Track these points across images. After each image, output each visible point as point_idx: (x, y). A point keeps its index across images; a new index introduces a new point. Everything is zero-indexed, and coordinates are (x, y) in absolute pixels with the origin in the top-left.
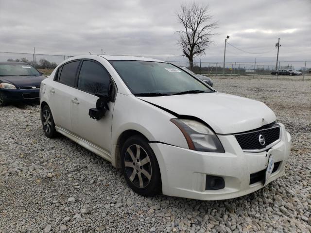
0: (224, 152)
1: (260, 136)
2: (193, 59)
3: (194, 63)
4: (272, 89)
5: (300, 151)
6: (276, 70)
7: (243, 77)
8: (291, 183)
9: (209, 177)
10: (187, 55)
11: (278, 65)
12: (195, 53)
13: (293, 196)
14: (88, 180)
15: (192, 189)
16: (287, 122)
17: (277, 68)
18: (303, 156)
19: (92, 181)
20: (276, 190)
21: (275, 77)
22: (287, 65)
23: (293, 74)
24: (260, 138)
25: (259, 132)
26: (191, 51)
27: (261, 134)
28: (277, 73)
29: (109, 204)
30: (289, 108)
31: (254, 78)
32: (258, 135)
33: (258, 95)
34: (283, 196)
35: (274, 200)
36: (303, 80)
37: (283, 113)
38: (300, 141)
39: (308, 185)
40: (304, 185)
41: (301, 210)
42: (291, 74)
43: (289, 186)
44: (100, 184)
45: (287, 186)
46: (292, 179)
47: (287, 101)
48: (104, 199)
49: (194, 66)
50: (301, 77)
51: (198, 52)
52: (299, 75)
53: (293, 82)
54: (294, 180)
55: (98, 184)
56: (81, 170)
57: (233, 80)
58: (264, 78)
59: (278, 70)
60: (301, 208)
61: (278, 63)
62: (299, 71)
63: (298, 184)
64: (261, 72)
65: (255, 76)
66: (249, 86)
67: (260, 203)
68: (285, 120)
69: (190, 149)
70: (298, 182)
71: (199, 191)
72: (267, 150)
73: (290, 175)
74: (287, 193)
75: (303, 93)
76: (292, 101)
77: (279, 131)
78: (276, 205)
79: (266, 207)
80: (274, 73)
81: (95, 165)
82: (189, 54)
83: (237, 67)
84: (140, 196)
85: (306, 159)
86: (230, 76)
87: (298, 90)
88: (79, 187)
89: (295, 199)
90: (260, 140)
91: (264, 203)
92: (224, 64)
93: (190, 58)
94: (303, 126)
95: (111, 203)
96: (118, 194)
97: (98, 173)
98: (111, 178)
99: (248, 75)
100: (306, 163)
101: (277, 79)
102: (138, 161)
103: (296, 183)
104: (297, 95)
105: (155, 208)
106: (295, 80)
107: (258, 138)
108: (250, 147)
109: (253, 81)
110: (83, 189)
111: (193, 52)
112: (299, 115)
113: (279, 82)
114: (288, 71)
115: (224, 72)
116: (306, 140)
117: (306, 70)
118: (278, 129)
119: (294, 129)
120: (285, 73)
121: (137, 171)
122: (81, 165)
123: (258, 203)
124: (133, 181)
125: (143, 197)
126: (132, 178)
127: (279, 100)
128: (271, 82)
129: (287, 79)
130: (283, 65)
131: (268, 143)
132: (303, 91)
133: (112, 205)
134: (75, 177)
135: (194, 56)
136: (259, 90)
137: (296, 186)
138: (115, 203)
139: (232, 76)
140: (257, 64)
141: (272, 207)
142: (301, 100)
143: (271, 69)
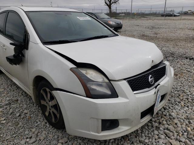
0: (118, 97)
1: (150, 76)
2: (111, 7)
3: (112, 10)
4: (161, 27)
5: (179, 75)
6: (164, 13)
7: (143, 18)
8: (172, 104)
9: (104, 122)
10: (107, 5)
11: (166, 10)
12: (113, 3)
13: (174, 118)
14: (15, 113)
15: (90, 131)
16: (171, 52)
17: (165, 12)
18: (181, 79)
19: (18, 114)
20: (161, 113)
21: (163, 18)
22: (171, 10)
23: (175, 16)
24: (150, 78)
25: (149, 73)
26: (110, 2)
27: (151, 74)
28: (165, 15)
29: (25, 140)
30: (172, 41)
31: (150, 19)
32: (149, 75)
33: (152, 32)
34: (167, 119)
35: (160, 123)
36: (181, 19)
37: (167, 45)
38: (179, 66)
39: (185, 106)
40: (182, 106)
41: (180, 132)
42: (173, 16)
43: (171, 107)
44: (24, 117)
45: (169, 108)
46: (173, 101)
47: (170, 35)
48: (22, 134)
49: (112, 12)
50: (179, 18)
51: (115, 2)
52: (178, 16)
53: (175, 21)
54: (175, 102)
55: (22, 117)
56: (12, 104)
57: (137, 21)
58: (156, 19)
59: (165, 13)
60: (180, 130)
61: (166, 9)
62: (179, 13)
63: (178, 105)
64: (155, 15)
65: (151, 18)
66: (147, 25)
67: (149, 127)
68: (169, 50)
69: (87, 97)
70: (178, 103)
71: (96, 133)
72: (156, 87)
73: (172, 97)
74: (170, 115)
75: (181, 29)
76: (174, 35)
77: (165, 69)
78: (161, 129)
79: (153, 131)
80: (163, 16)
81: (25, 98)
82: (109, 4)
83: (140, 12)
84: (54, 128)
85: (183, 82)
86: (135, 18)
87: (177, 27)
88: (5, 122)
89: (176, 121)
90: (150, 80)
91: (152, 127)
92: (131, 10)
93: (110, 6)
94: (181, 54)
95: (27, 138)
96: (36, 126)
97: (25, 106)
98: (34, 111)
99: (147, 17)
100: (183, 85)
101: (165, 19)
102: (49, 102)
103: (176, 104)
104: (177, 30)
105: (63, 142)
106: (176, 20)
107: (148, 79)
108: (141, 88)
109: (150, 21)
110: (7, 123)
111: (111, 2)
112: (178, 45)
113: (166, 21)
114: (171, 13)
115: (131, 16)
116: (183, 66)
117: (183, 12)
118: (164, 68)
119: (175, 57)
120: (170, 15)
121: (50, 109)
122: (13, 99)
123: (148, 127)
124: (48, 116)
125: (56, 130)
126: (47, 114)
127: (166, 35)
128: (161, 22)
129: (171, 19)
130: (168, 10)
131: (156, 80)
132: (180, 27)
133: (28, 140)
134: (5, 111)
135: (112, 6)
136: (153, 28)
137: (176, 107)
138: (31, 138)
139: (136, 18)
140: (152, 10)
141: (158, 130)
142: (180, 34)
143: (161, 13)
